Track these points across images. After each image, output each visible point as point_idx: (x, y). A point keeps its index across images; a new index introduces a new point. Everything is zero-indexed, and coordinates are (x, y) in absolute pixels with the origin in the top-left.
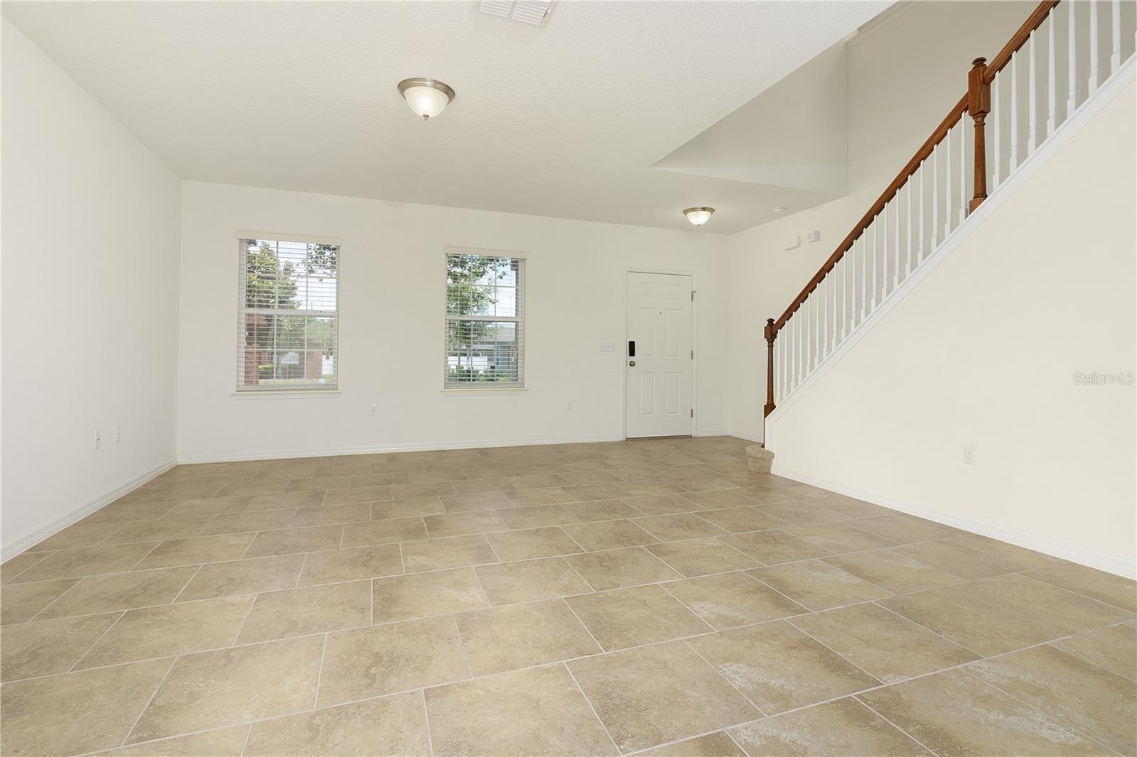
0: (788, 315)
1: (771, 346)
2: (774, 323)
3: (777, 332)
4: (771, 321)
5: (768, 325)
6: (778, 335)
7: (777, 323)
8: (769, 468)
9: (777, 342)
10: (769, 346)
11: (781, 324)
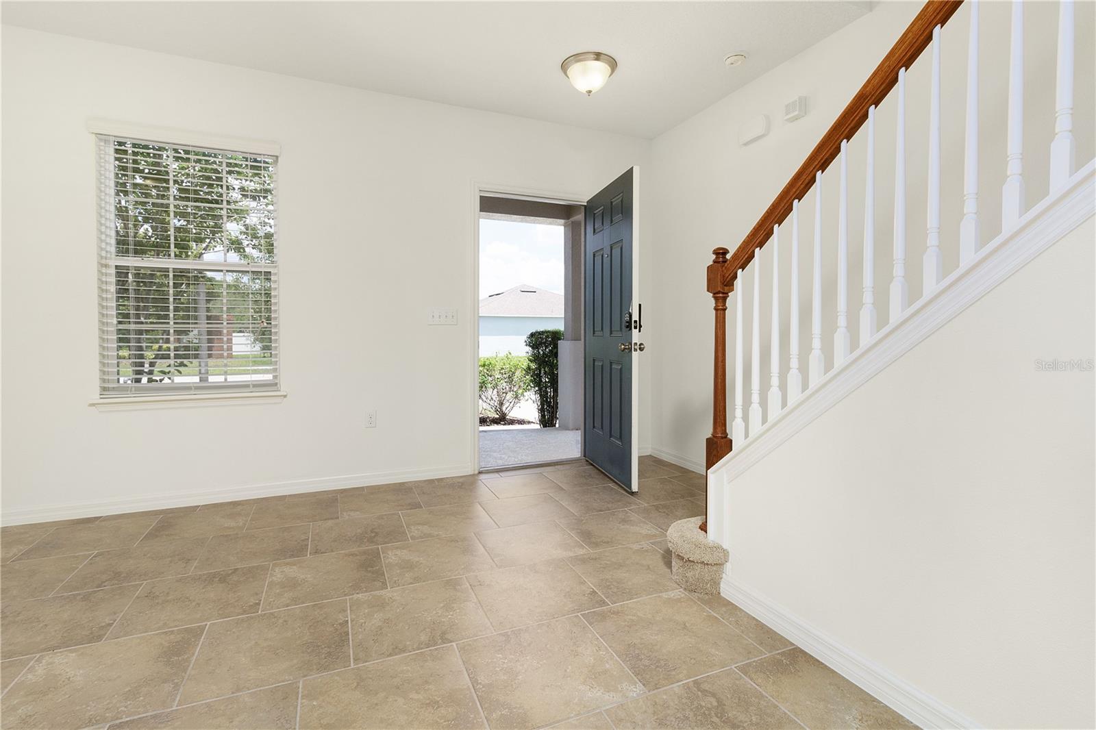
0: (761, 234)
1: (721, 310)
2: (728, 256)
3: (735, 277)
4: (721, 253)
5: (715, 262)
6: (738, 283)
7: (735, 256)
8: (716, 583)
9: (736, 299)
10: (716, 309)
11: (745, 257)
